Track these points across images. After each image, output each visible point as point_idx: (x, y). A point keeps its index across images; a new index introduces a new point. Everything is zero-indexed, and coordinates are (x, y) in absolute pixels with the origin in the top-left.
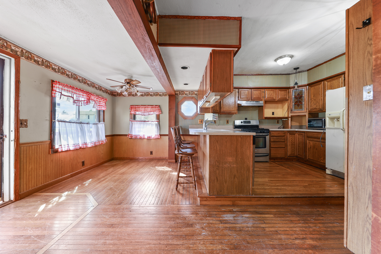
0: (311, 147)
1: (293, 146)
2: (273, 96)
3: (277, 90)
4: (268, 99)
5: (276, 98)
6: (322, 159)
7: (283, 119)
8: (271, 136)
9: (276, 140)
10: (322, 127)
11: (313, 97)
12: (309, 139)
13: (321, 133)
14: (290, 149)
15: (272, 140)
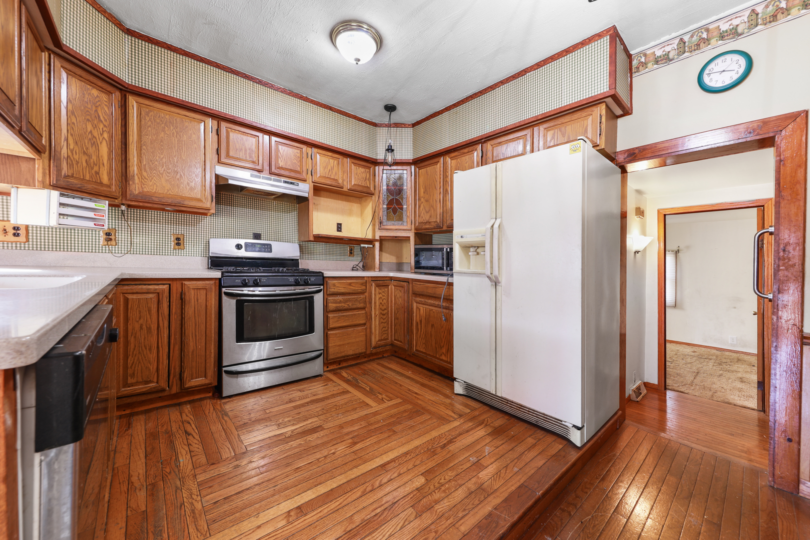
0: (421, 321)
1: (384, 317)
2: (336, 174)
3: (346, 159)
4: (323, 181)
5: (345, 183)
6: (444, 350)
7: (362, 245)
8: (329, 295)
9: (343, 305)
10: (443, 269)
11: (424, 193)
12: (418, 299)
13: (441, 284)
14: (377, 328)
15: (332, 306)
